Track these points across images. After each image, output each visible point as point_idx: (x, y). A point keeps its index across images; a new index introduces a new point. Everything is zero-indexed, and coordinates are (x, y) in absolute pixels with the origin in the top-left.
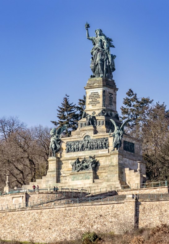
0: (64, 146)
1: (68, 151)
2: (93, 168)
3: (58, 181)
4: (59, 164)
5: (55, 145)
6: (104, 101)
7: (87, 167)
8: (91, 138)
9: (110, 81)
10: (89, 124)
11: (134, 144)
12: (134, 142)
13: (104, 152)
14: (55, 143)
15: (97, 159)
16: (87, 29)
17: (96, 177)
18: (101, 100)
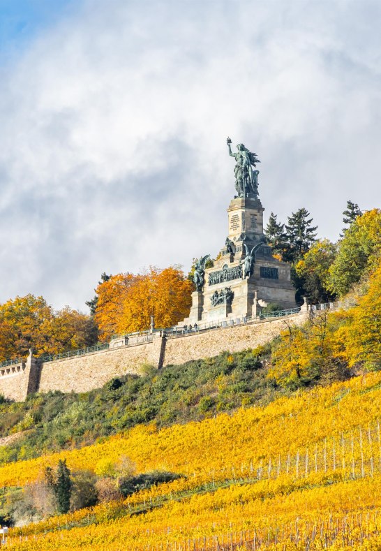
0: (207, 278)
1: (210, 284)
2: (227, 301)
3: (200, 318)
4: (201, 298)
5: (198, 278)
6: (244, 223)
7: (221, 300)
8: (229, 267)
9: (253, 201)
10: (228, 252)
11: (277, 270)
12: (277, 267)
13: (238, 281)
14: (198, 276)
15: (232, 290)
16: (230, 146)
17: (229, 310)
18: (240, 223)
